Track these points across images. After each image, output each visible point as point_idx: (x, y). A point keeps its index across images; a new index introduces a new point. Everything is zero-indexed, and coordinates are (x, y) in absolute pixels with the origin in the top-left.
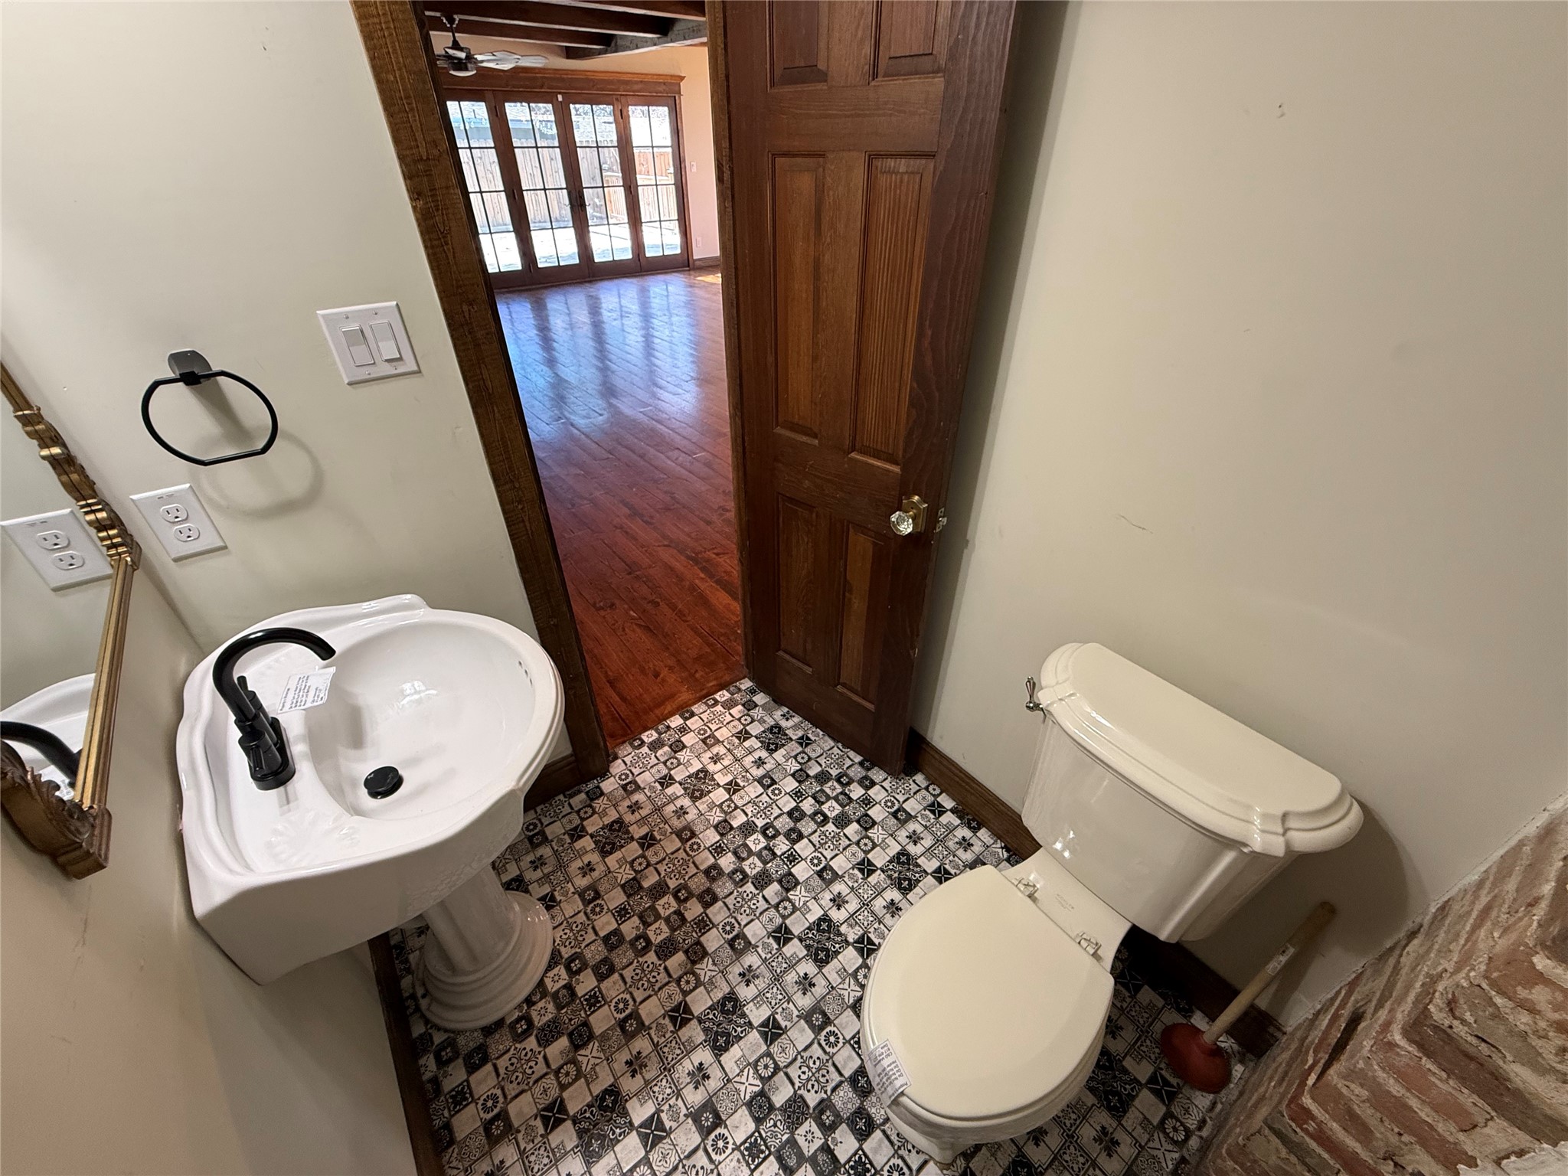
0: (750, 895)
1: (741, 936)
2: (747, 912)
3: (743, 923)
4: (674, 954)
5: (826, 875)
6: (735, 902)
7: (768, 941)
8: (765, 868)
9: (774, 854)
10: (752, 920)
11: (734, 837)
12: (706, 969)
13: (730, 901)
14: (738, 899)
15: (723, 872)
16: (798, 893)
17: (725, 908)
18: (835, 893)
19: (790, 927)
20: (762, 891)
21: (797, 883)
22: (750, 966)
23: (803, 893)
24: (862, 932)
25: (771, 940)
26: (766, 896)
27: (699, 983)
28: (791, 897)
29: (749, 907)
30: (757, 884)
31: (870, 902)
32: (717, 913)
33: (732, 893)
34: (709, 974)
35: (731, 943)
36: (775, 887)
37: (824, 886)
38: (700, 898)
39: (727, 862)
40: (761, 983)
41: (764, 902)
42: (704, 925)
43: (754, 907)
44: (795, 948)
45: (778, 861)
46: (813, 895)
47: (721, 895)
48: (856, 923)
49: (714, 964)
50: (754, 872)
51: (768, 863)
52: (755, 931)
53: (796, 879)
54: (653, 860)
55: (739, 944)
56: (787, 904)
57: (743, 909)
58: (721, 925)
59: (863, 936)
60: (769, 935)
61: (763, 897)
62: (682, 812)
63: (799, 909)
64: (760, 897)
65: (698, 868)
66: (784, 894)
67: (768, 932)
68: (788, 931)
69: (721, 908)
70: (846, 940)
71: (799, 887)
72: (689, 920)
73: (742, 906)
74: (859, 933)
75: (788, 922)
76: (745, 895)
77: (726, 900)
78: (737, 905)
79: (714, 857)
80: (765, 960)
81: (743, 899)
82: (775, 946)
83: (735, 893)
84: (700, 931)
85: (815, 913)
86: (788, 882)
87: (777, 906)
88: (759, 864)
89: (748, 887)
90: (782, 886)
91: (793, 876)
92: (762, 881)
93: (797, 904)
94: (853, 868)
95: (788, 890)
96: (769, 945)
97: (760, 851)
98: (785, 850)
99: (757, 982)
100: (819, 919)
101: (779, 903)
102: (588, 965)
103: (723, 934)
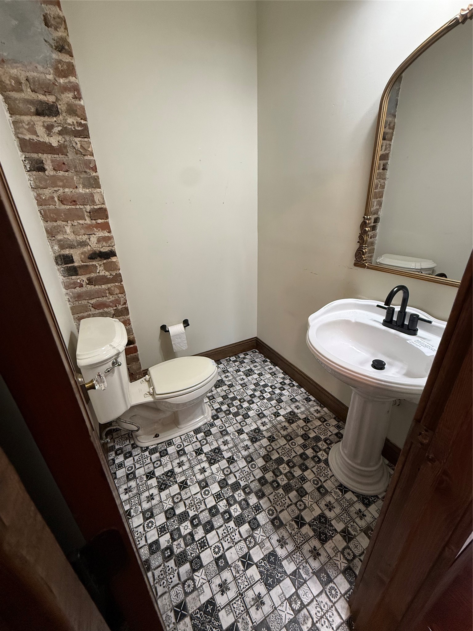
0: (242, 479)
1: (248, 462)
2: (244, 472)
3: (247, 467)
4: (276, 459)
5: (204, 485)
6: (250, 477)
7: (237, 459)
8: (233, 493)
9: (227, 501)
10: (243, 468)
11: (248, 516)
12: (263, 452)
13: (252, 478)
14: (248, 478)
15: (255, 494)
16: (220, 477)
17: (255, 475)
18: (203, 474)
19: (227, 463)
20: (237, 481)
21: (219, 482)
22: (245, 451)
23: (217, 477)
24: (198, 457)
25: (236, 459)
26: (235, 478)
27: (265, 448)
28: (224, 476)
29: (243, 474)
30: (238, 485)
31: (189, 468)
32: (258, 474)
33: (251, 482)
34: (262, 450)
35: (252, 460)
36: (230, 482)
37: (207, 479)
38: (266, 482)
39: (253, 500)
40: (242, 445)
41: (236, 475)
42: (264, 469)
43: (241, 474)
44: (227, 455)
45: (226, 496)
46: (213, 475)
47: (256, 482)
48: (199, 461)
49: (260, 453)
50: (239, 492)
51: (231, 496)
52: (242, 463)
53: (219, 484)
54: (293, 507)
55: (249, 459)
56: (226, 473)
57: (246, 473)
58: (257, 468)
59: (198, 455)
60: (236, 461)
61: (236, 478)
62: (282, 543)
63: (221, 470)
64: (238, 478)
65: (268, 498)
66: (226, 478)
67: (237, 462)
68: (228, 462)
69: (257, 475)
70: (206, 455)
71: (219, 480)
72: (271, 472)
73: (247, 475)
74: (199, 456)
75: (227, 465)
76: (245, 480)
77: (254, 479)
78: (249, 476)
79: (260, 504)
80: (240, 452)
81: (246, 478)
82: (234, 457)
83: (249, 482)
84: (266, 467)
85: (214, 467)
86: (223, 483)
87: (231, 472)
88: (236, 496)
89: (243, 484)
90: (227, 482)
91: (220, 486)
92: (236, 486)
93: (222, 472)
94: (190, 486)
95: (224, 479)
96: (237, 457)
97: (234, 504)
98: (221, 502)
99: (243, 445)
100: (214, 464)
101: (230, 474)
102: (311, 458)
103: (256, 464)
